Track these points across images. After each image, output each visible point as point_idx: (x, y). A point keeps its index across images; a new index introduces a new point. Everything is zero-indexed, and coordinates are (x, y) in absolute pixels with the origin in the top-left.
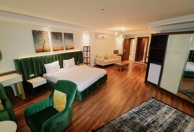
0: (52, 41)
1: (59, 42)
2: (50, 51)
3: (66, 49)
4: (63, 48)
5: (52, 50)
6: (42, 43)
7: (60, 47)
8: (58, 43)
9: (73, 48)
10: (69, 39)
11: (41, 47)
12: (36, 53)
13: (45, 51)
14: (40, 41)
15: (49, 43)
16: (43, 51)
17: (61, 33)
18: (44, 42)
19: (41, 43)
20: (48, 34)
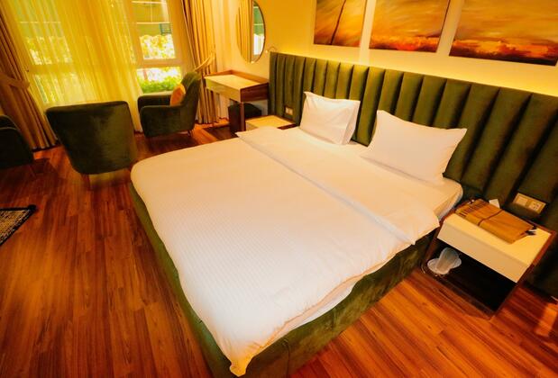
2: (357, 44)
3: (456, 52)
4: (433, 41)
5: (365, 39)
9: (537, 52)
12: (315, 43)
13: (341, 42)
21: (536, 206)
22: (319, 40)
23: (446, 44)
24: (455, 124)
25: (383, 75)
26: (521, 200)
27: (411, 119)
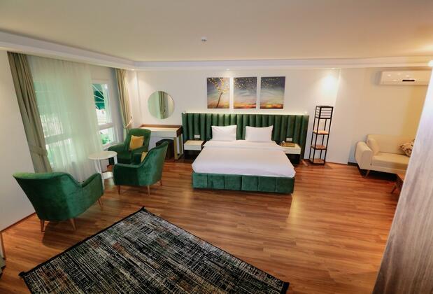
0: (235, 92)
1: (248, 94)
2: (228, 107)
3: (261, 108)
4: (254, 105)
5: (232, 106)
6: (218, 95)
7: (247, 104)
8: (246, 96)
9: (279, 106)
10: (273, 88)
11: (216, 101)
12: (208, 108)
13: (221, 107)
14: (215, 93)
15: (229, 94)
16: (217, 107)
17: (255, 79)
18: (222, 94)
19: (215, 95)
20: (229, 81)
21: (291, 139)
22: (210, 107)
23: (258, 106)
24: (268, 126)
25: (236, 116)
26: (288, 139)
27: (255, 126)
